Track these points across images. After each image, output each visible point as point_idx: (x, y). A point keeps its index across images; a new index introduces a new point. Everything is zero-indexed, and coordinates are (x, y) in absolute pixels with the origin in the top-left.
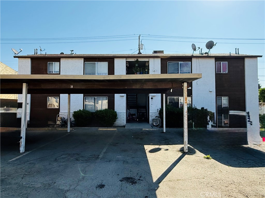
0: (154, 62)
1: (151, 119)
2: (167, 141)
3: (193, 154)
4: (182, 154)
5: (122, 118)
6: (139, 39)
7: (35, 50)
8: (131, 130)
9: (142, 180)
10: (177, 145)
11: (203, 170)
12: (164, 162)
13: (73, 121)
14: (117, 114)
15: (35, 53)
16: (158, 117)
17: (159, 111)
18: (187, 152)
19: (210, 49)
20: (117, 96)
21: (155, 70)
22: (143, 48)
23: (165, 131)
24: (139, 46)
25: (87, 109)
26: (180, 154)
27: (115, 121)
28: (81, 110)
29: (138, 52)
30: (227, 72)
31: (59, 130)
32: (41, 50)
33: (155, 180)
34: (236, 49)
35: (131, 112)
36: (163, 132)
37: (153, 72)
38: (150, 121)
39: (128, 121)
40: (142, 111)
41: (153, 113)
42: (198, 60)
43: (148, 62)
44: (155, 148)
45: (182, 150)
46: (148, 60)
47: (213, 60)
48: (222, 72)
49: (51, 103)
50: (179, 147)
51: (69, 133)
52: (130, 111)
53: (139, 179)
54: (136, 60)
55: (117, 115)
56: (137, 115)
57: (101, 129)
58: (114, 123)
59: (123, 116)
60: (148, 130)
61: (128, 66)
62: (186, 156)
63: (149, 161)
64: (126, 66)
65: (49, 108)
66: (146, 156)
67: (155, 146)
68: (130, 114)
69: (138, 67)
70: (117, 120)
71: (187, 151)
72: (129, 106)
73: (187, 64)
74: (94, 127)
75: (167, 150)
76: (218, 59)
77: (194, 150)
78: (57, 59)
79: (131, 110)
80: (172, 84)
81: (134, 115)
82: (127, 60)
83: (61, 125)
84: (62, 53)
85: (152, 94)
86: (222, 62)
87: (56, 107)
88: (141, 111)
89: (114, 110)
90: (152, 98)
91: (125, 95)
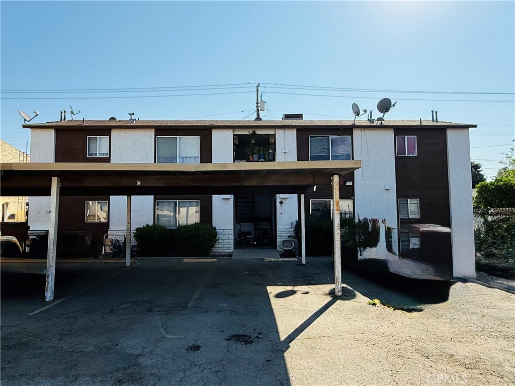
0: (284, 137)
1: (279, 241)
2: (307, 279)
3: (351, 299)
4: (331, 298)
5: (226, 240)
6: (258, 91)
7: (62, 113)
8: (244, 261)
9: (261, 338)
10: (325, 285)
11: (363, 322)
12: (300, 311)
13: (134, 247)
14: (216, 233)
15: (61, 118)
16: (293, 237)
17: (294, 226)
18: (340, 296)
19: (385, 112)
20: (217, 199)
21: (287, 151)
22: (265, 108)
23: (304, 262)
24: (257, 105)
25: (161, 224)
26: (329, 299)
27: (213, 245)
28: (150, 225)
29: (255, 116)
30: (416, 154)
31: (110, 263)
32: (72, 113)
33: (283, 338)
34: (433, 112)
35: (242, 229)
36: (302, 264)
37: (283, 154)
38: (278, 245)
39: (238, 244)
40: (263, 227)
41: (283, 230)
42: (363, 132)
43: (274, 135)
44: (285, 290)
45: (332, 293)
46: (273, 133)
47: (391, 133)
48: (407, 155)
49: (92, 213)
50: (328, 287)
51: (128, 268)
52: (240, 226)
53: (257, 337)
54: (252, 132)
55: (217, 235)
56: (253, 235)
57: (187, 260)
58: (211, 250)
59: (228, 236)
60: (274, 261)
61: (237, 143)
62: (338, 302)
63: (274, 309)
64: (234, 144)
65: (89, 221)
66: (270, 303)
67: (286, 287)
68: (241, 231)
69: (255, 144)
70: (217, 243)
71: (340, 294)
72: (239, 217)
73: (343, 140)
74: (173, 258)
75: (307, 293)
76: (400, 130)
77: (354, 292)
78: (105, 130)
79: (242, 224)
80: (314, 177)
81: (249, 233)
82: (235, 133)
83: (111, 254)
84: (113, 119)
85: (281, 195)
86: (406, 136)
87: (103, 220)
88: (261, 227)
89: (212, 225)
90: (281, 203)
91: (231, 197)
